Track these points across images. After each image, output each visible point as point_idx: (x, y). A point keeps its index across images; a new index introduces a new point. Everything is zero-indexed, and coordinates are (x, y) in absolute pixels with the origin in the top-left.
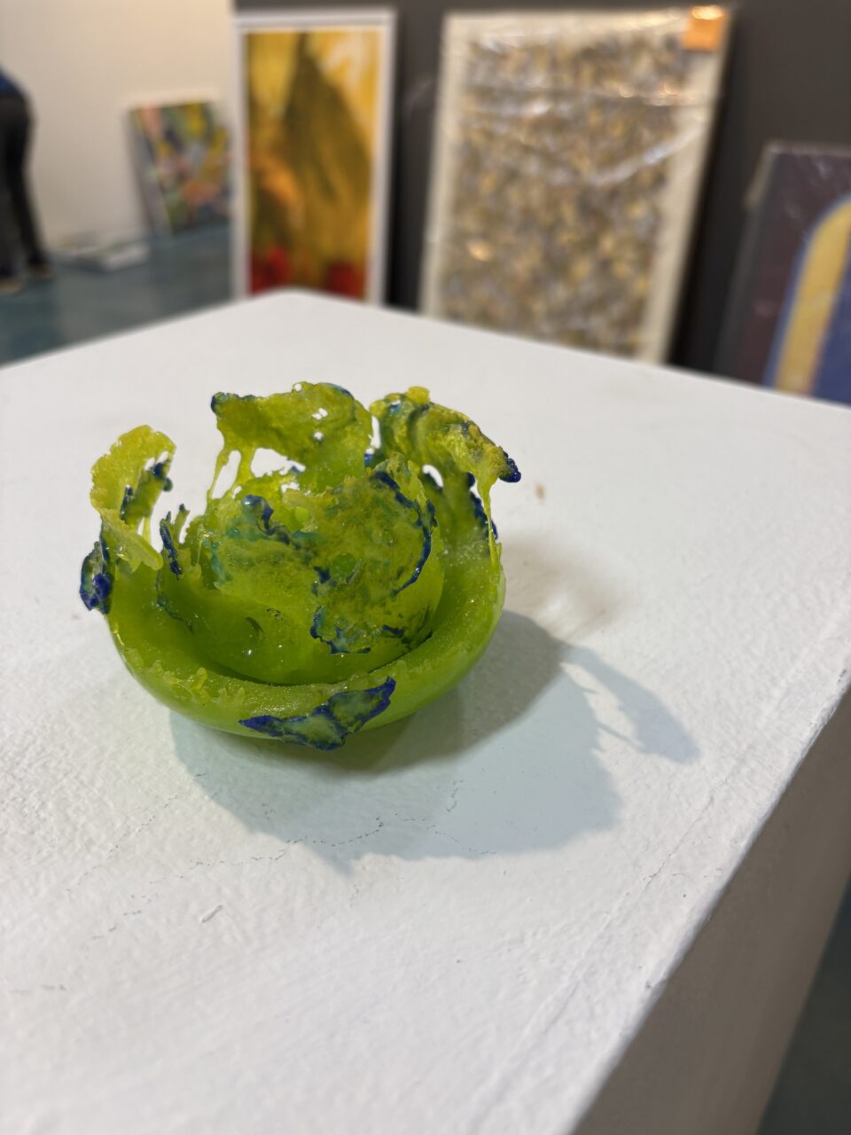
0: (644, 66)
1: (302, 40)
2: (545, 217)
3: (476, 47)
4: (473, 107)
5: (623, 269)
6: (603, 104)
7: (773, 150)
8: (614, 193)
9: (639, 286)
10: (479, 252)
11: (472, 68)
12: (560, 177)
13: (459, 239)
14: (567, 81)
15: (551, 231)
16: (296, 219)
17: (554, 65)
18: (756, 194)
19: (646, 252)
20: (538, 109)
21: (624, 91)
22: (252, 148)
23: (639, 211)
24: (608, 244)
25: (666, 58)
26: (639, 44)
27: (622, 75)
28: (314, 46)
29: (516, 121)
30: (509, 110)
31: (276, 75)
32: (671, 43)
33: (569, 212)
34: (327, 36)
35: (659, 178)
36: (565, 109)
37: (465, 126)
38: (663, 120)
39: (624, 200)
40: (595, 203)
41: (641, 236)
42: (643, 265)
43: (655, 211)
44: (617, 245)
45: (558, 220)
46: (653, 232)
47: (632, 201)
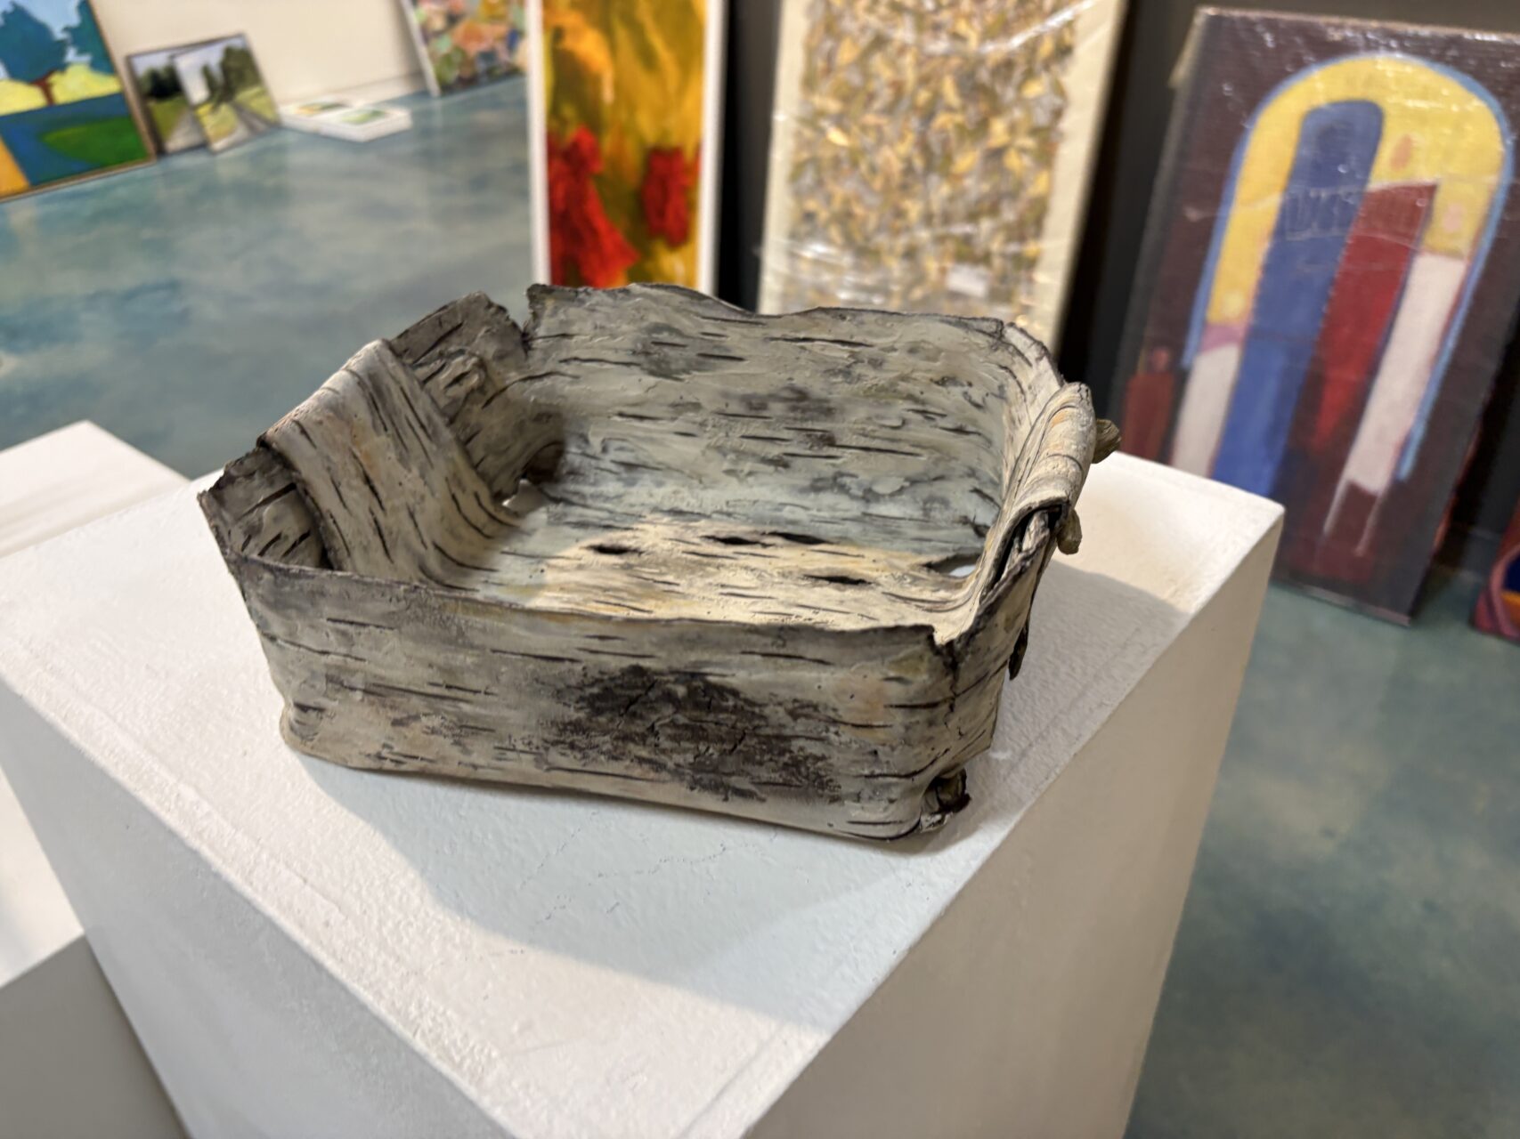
5: (1014, 161)
7: (1203, 14)
8: (1007, 65)
9: (1038, 186)
12: (940, 45)
13: (812, 120)
15: (928, 115)
16: (608, 94)
18: (1182, 71)
23: (1035, 89)
24: (999, 128)
33: (949, 88)
35: (1063, 51)
39: (1017, 74)
40: (984, 75)
41: (1042, 118)
42: (1045, 156)
43: (1059, 90)
44: (1012, 129)
45: (937, 96)
46: (1058, 114)
47: (1030, 74)
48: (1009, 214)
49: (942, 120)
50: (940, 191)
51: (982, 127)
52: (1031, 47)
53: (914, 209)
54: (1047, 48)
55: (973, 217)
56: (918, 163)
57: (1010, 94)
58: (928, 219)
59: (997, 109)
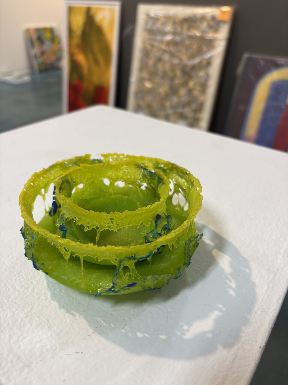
0: (204, 25)
1: (88, 10)
2: (171, 74)
3: (148, 16)
4: (147, 36)
5: (196, 93)
6: (191, 38)
8: (193, 67)
9: (201, 98)
10: (148, 85)
11: (147, 23)
12: (176, 61)
13: (141, 80)
14: (179, 29)
15: (172, 79)
16: (85, 71)
17: (174, 23)
18: (240, 70)
19: (204, 87)
20: (169, 38)
21: (198, 34)
22: (70, 45)
23: (202, 74)
24: (191, 84)
25: (212, 23)
26: (203, 18)
27: (197, 28)
28: (92, 12)
29: (161, 41)
30: (159, 37)
31: (79, 21)
32: (213, 18)
33: (178, 73)
34: (97, 8)
35: (209, 63)
36: (178, 38)
37: (144, 42)
38: (210, 44)
40: (188, 70)
41: (202, 81)
42: (203, 91)
43: (207, 74)
44: (195, 84)
45: (175, 75)
46: (207, 80)
47: (200, 69)
49: (177, 81)
50: (175, 100)
51: (185, 84)
52: (200, 63)
53: (168, 104)
54: (204, 63)
55: (184, 107)
56: (170, 92)
57: (194, 74)
58: (172, 107)
59: (190, 78)
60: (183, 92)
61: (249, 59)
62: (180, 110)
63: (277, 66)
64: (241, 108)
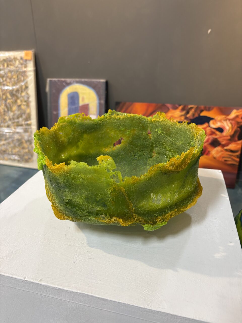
0: (17, 62)
2: (4, 97)
5: (23, 107)
6: (10, 71)
7: (48, 80)
8: (17, 91)
9: (28, 111)
15: (6, 100)
18: (47, 89)
21: (14, 68)
23: (24, 94)
24: (19, 101)
25: (21, 61)
26: (15, 59)
27: (13, 65)
32: (22, 58)
33: (8, 95)
35: (27, 87)
38: (24, 74)
39: (20, 92)
40: (14, 92)
41: (26, 99)
42: (28, 105)
43: (27, 94)
44: (21, 101)
45: (6, 97)
46: (28, 98)
47: (22, 92)
48: (24, 117)
49: (8, 101)
50: (11, 114)
51: (16, 101)
52: (21, 87)
53: (7, 118)
54: (24, 87)
55: (18, 118)
56: (6, 109)
57: (19, 95)
58: (10, 119)
59: (18, 98)
60: (15, 108)
61: (50, 81)
62: (16, 120)
63: (68, 84)
64: (55, 113)
